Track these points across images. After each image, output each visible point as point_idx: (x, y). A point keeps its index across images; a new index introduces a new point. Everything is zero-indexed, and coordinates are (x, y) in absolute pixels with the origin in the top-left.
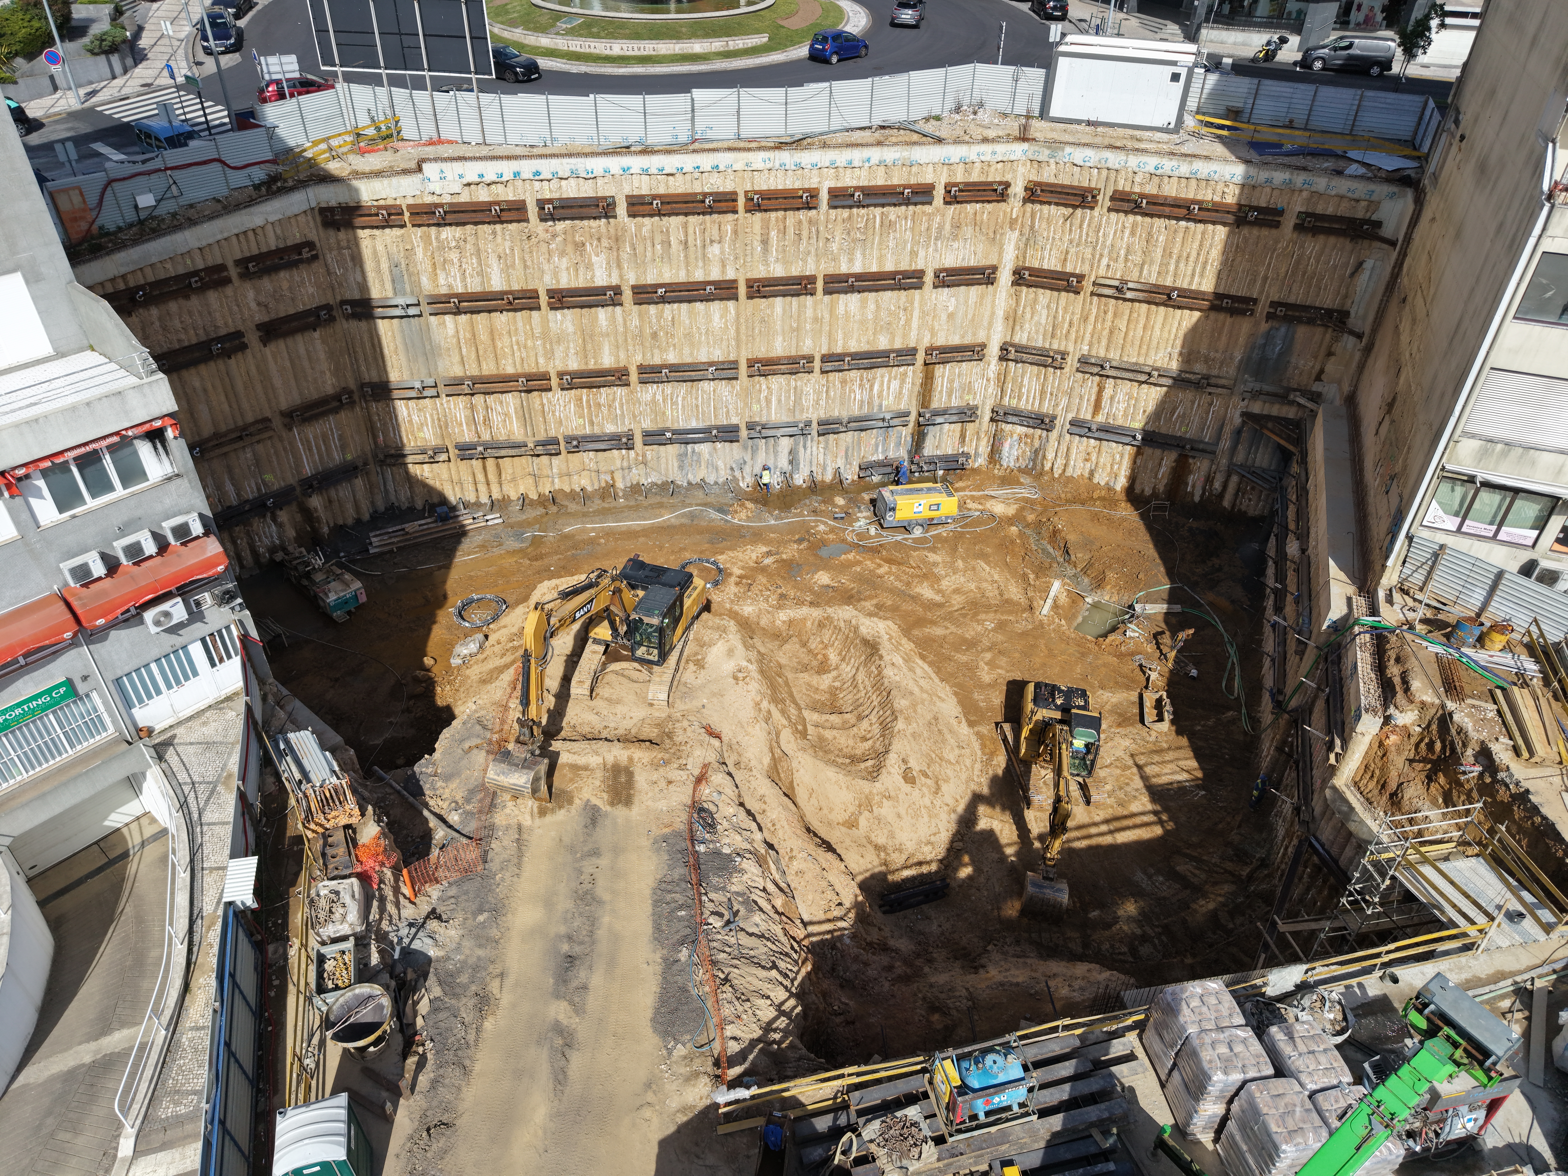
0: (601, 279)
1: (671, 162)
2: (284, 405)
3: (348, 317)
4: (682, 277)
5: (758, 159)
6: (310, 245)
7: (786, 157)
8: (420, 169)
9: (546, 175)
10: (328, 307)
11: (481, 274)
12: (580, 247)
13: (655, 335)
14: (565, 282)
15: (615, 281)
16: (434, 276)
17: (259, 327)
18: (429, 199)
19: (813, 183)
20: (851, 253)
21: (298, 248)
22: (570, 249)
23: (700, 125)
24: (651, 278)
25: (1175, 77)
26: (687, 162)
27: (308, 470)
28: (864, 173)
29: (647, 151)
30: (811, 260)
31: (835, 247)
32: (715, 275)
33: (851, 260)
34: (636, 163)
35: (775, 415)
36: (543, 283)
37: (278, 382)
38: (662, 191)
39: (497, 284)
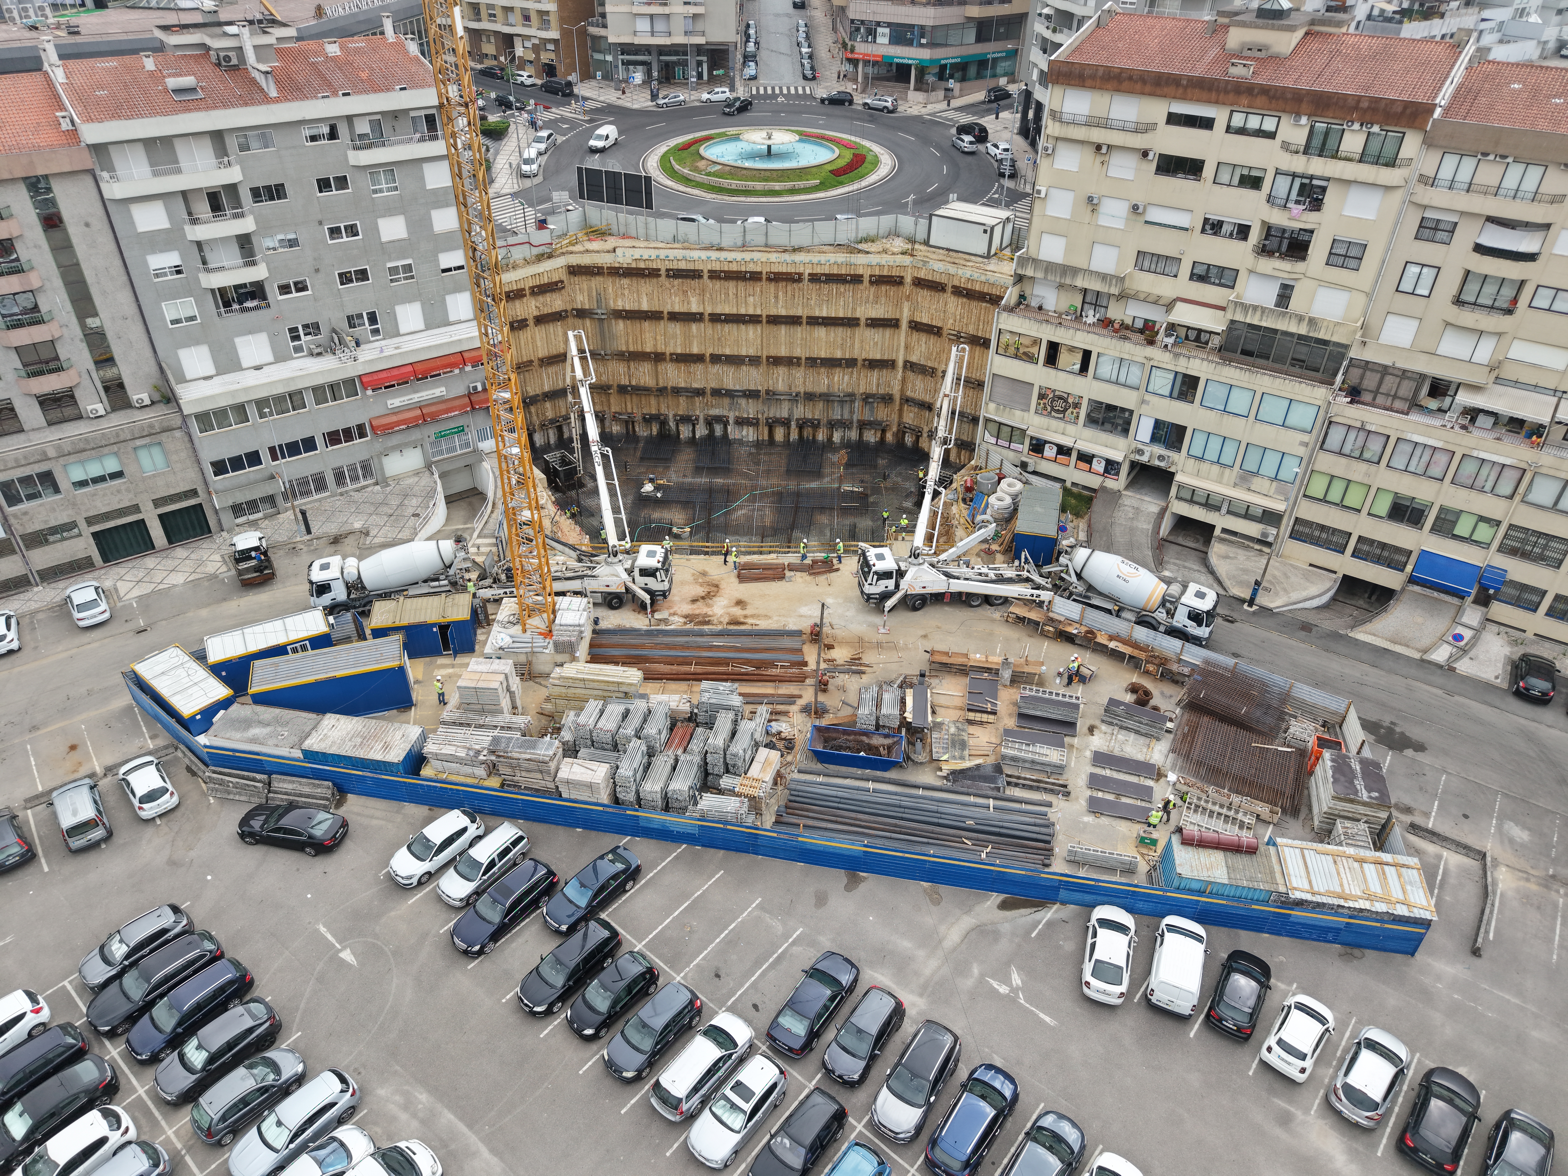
0: (695, 308)
1: (731, 256)
2: (540, 356)
3: (574, 316)
4: (734, 311)
5: (773, 257)
6: (562, 282)
7: (787, 257)
8: (614, 251)
9: (671, 258)
10: (566, 311)
11: (639, 302)
12: (685, 292)
13: (719, 339)
14: (677, 309)
15: (701, 310)
16: (615, 301)
17: (535, 317)
18: (617, 265)
19: (801, 270)
20: (820, 306)
21: (556, 283)
22: (681, 293)
23: (748, 238)
24: (718, 311)
25: (985, 231)
26: (739, 256)
27: (546, 388)
28: (827, 267)
29: (720, 249)
30: (800, 308)
31: (812, 302)
32: (751, 312)
33: (821, 310)
34: (714, 255)
35: (781, 387)
36: (667, 308)
37: (539, 344)
38: (726, 269)
39: (645, 307)
